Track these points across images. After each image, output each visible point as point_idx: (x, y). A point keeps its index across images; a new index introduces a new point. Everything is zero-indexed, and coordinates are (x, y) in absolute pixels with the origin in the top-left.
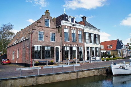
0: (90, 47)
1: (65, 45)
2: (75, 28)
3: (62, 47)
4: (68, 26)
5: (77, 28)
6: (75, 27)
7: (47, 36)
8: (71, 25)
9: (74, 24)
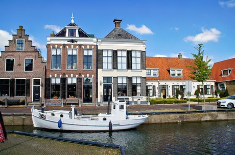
0: (114, 77)
1: (51, 76)
2: (75, 46)
3: (46, 79)
4: (59, 45)
5: (80, 46)
6: (75, 43)
7: (18, 65)
8: (66, 43)
9: (72, 40)
